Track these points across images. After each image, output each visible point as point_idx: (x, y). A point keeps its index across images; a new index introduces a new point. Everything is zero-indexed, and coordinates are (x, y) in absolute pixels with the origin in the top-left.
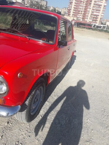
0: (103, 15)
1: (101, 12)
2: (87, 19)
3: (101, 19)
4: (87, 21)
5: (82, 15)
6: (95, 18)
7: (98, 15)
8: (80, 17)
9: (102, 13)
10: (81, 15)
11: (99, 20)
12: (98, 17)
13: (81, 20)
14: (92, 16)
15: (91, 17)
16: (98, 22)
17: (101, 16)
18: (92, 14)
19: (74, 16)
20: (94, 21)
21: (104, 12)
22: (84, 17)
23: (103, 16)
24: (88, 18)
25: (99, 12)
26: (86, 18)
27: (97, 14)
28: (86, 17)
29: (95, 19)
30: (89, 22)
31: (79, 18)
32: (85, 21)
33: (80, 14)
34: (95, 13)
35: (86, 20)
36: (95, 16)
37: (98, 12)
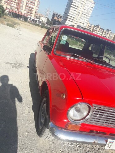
0: (37, 8)
1: (36, 5)
2: (22, 10)
3: (36, 12)
4: (22, 12)
5: (16, 4)
7: (33, 8)
8: (14, 6)
9: (37, 7)
10: (15, 4)
11: (34, 13)
12: (33, 9)
13: (16, 10)
14: (27, 7)
15: (26, 8)
16: (33, 15)
17: (36, 9)
18: (26, 6)
19: (6, 3)
20: (29, 14)
21: (38, 6)
22: (18, 7)
23: (38, 10)
24: (23, 9)
25: (34, 4)
26: (20, 9)
27: (32, 6)
28: (21, 7)
29: (30, 11)
30: (24, 13)
31: (13, 7)
32: (20, 11)
33: (13, 3)
34: (30, 5)
35: (20, 10)
36: (30, 9)
37: (33, 5)
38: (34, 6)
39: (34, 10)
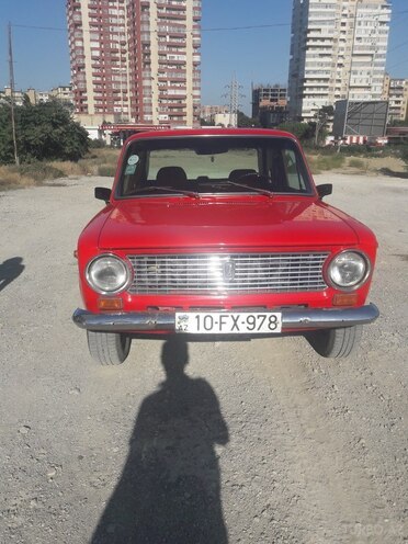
0: (197, 93)
1: (189, 84)
2: (151, 113)
3: (195, 108)
4: (151, 122)
5: (128, 103)
6: (176, 108)
7: (185, 97)
8: (125, 109)
9: (194, 89)
10: (126, 103)
11: (189, 110)
12: (183, 102)
13: (133, 120)
14: (164, 102)
15: (161, 105)
16: (189, 118)
17: (194, 97)
18: (161, 97)
19: (101, 110)
20: (175, 119)
21: (198, 85)
22: (139, 109)
23: (199, 97)
24: (154, 110)
25: (182, 85)
26: (145, 113)
27: (178, 93)
28: (146, 108)
29: (175, 110)
30: (161, 122)
31: (122, 116)
32: (145, 122)
33: (120, 103)
34: (171, 92)
35: (147, 117)
36: (175, 102)
37: (180, 88)
38: (185, 88)
39: (189, 102)
